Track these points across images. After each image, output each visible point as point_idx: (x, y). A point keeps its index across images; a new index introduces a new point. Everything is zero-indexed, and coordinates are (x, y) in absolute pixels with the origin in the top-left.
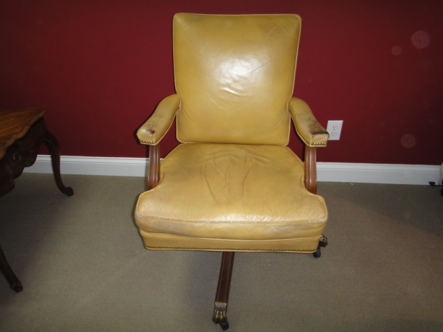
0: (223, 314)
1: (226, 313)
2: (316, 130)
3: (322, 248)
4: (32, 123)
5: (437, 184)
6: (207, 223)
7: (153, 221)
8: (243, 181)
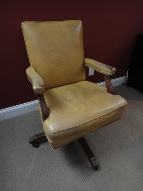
0: (97, 162)
5: (125, 83)
6: (88, 122)
7: (62, 132)
8: (85, 99)
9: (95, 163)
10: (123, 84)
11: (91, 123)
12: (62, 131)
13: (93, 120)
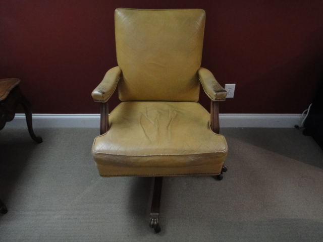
0: (156, 221)
1: (159, 220)
2: (218, 89)
3: (224, 173)
4: (10, 89)
5: (300, 127)
6: (144, 156)
7: (105, 156)
8: (168, 127)
9: (154, 221)
10: (297, 127)
11: (149, 159)
12: (105, 154)
13: (154, 156)
